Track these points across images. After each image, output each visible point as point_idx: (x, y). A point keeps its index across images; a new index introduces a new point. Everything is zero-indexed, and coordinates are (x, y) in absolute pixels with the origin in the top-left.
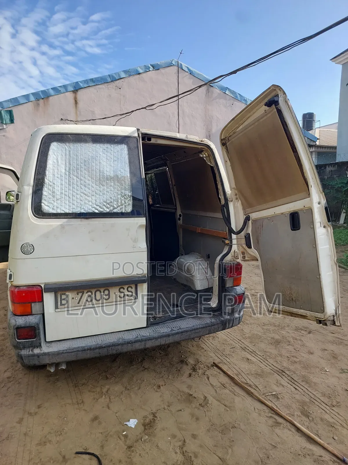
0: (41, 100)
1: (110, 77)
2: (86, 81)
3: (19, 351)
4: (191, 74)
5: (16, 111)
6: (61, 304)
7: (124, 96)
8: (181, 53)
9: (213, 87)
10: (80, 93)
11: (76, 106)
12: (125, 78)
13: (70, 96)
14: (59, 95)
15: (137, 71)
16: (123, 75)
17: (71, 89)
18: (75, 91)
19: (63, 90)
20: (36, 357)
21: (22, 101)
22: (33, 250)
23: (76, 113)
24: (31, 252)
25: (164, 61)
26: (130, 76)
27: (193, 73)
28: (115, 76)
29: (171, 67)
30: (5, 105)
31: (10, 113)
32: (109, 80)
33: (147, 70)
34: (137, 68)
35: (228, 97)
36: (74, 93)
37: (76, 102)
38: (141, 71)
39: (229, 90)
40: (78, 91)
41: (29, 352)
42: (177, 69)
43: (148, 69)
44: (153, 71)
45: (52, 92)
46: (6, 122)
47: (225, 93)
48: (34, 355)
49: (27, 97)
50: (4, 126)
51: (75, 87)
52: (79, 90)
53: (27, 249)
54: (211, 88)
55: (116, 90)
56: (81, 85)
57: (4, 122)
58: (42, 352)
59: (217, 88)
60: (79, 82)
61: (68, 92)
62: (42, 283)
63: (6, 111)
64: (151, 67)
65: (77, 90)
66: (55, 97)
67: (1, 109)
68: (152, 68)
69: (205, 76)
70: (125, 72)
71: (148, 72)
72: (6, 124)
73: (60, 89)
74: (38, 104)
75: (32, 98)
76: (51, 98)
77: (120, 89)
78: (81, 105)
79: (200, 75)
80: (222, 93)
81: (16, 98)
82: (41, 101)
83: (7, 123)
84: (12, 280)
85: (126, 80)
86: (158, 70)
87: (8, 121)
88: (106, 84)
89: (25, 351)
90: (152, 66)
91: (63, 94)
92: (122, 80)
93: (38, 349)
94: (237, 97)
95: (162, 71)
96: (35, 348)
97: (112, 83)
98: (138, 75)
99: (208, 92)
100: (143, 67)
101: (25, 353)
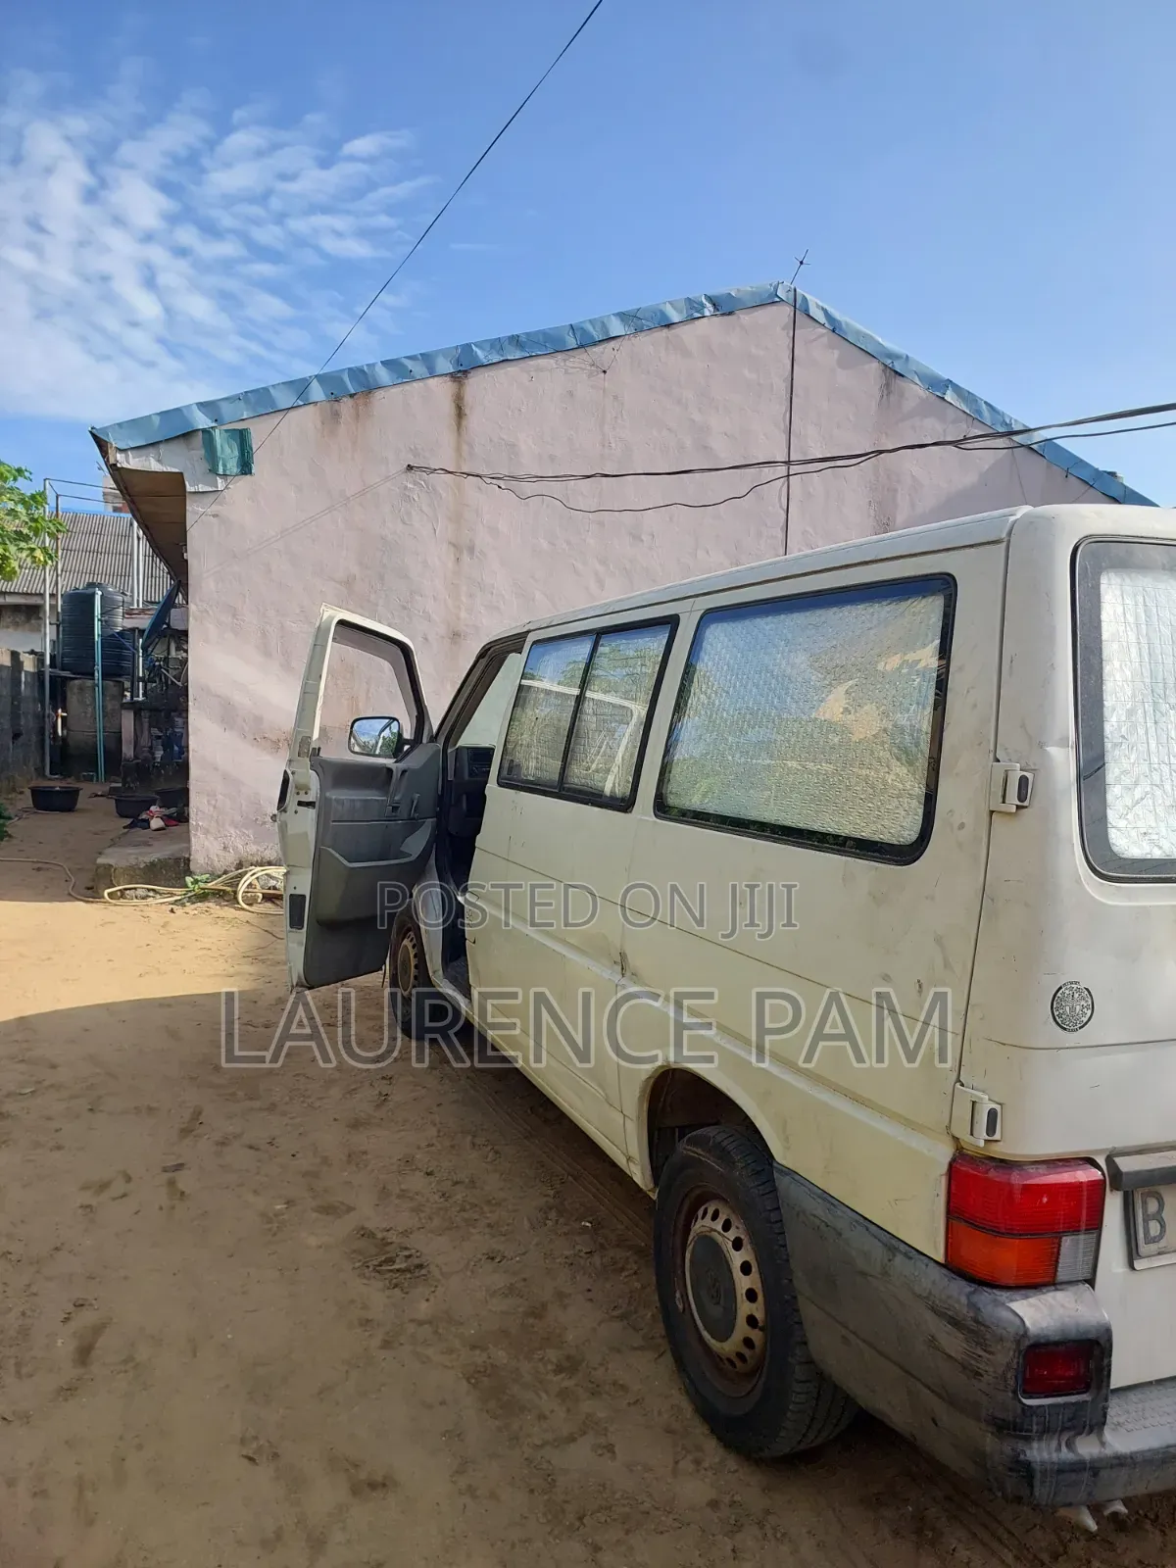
0: (345, 399)
1: (574, 335)
2: (496, 344)
3: (1021, 1446)
4: (834, 331)
5: (259, 433)
6: (1149, 1240)
7: (615, 398)
8: (801, 263)
9: (902, 376)
10: (476, 383)
11: (459, 425)
12: (619, 340)
13: (441, 390)
14: (407, 387)
15: (663, 314)
16: (616, 328)
17: (445, 366)
18: (460, 375)
19: (418, 369)
20: (1086, 1475)
21: (284, 399)
22: (1089, 1012)
23: (458, 449)
24: (1085, 1020)
25: (752, 287)
26: (639, 330)
27: (841, 329)
28: (589, 327)
29: (774, 308)
30: (226, 410)
31: (242, 438)
32: (572, 342)
33: (693, 312)
34: (662, 307)
35: (951, 413)
36: (454, 381)
37: (460, 413)
38: (675, 317)
39: (957, 389)
40: (469, 375)
41: (1059, 1449)
42: (792, 313)
43: (698, 312)
44: (715, 318)
45: (383, 375)
46: (224, 470)
47: (943, 398)
49: (301, 387)
50: (219, 480)
51: (458, 362)
52: (473, 373)
53: (1073, 1009)
54: (899, 381)
55: (590, 376)
56: (480, 353)
57: (221, 471)
59: (918, 382)
60: (473, 346)
61: (436, 379)
62: (1099, 1152)
63: (227, 431)
64: (708, 305)
65: (465, 372)
66: (394, 390)
67: (214, 425)
68: (712, 309)
69: (880, 340)
70: (623, 316)
71: (697, 322)
72: (225, 476)
73: (409, 364)
74: (336, 415)
75: (317, 392)
76: (379, 394)
77: (605, 372)
78: (474, 420)
79: (865, 336)
80: (934, 397)
81: (266, 389)
82: (346, 406)
83: (228, 473)
84: (997, 1136)
85: (625, 343)
86: (730, 313)
87: (233, 466)
88: (560, 356)
89: (1045, 1445)
90: (709, 299)
91: (421, 384)
92: (612, 344)
93: (1095, 1438)
94: (979, 412)
95: (745, 318)
96: (1080, 1434)
97: (581, 355)
98: (665, 330)
99: (888, 394)
100: (682, 305)
101: (1045, 1455)
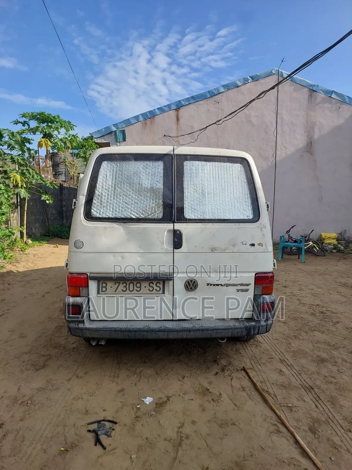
0: (148, 119)
1: (209, 93)
2: (188, 99)
3: (69, 324)
4: (292, 81)
5: (127, 130)
6: (102, 291)
7: (222, 110)
8: (282, 61)
9: (316, 91)
10: (182, 111)
11: (178, 123)
12: (223, 93)
13: (173, 113)
14: (164, 114)
15: (236, 84)
16: (222, 90)
17: (174, 107)
18: (177, 109)
19: (166, 109)
20: (80, 330)
21: (133, 121)
22: (82, 246)
23: (177, 129)
24: (81, 247)
25: (264, 71)
26: (228, 89)
27: (294, 80)
28: (214, 91)
29: (271, 77)
30: (120, 125)
31: (123, 132)
32: (209, 96)
33: (245, 81)
34: (236, 82)
35: (334, 101)
36: (176, 111)
37: (178, 119)
38: (240, 84)
39: (336, 93)
40: (180, 109)
41: (76, 325)
42: (277, 78)
43: (247, 81)
44: (252, 83)
45: (158, 112)
46: (119, 141)
47: (331, 97)
48: (78, 329)
49: (137, 118)
50: (118, 143)
51: (177, 106)
52: (181, 108)
53: (79, 245)
54: (315, 93)
55: (214, 104)
56: (183, 103)
57: (118, 141)
58: (84, 327)
59: (322, 93)
60: (181, 101)
61: (171, 111)
62: (88, 272)
63: (119, 131)
64: (250, 79)
65: (179, 108)
66: (160, 115)
67: (117, 129)
68: (251, 80)
69: (308, 81)
70: (224, 86)
71: (246, 84)
72: (119, 142)
73: (164, 108)
74: (146, 124)
75: (141, 119)
76: (157, 117)
77: (218, 103)
78: (182, 121)
79: (303, 81)
80: (327, 97)
81: (129, 119)
82: (148, 121)
83: (120, 141)
84: (68, 268)
85: (224, 94)
86: (257, 80)
87: (121, 140)
88: (205, 100)
89: (73, 324)
90: (250, 77)
91: (167, 113)
92: (221, 94)
93: (82, 324)
94: (344, 99)
95: (262, 81)
96: (80, 323)
97: (212, 99)
98: (237, 88)
99: (311, 98)
100: (242, 80)
101: (73, 326)
